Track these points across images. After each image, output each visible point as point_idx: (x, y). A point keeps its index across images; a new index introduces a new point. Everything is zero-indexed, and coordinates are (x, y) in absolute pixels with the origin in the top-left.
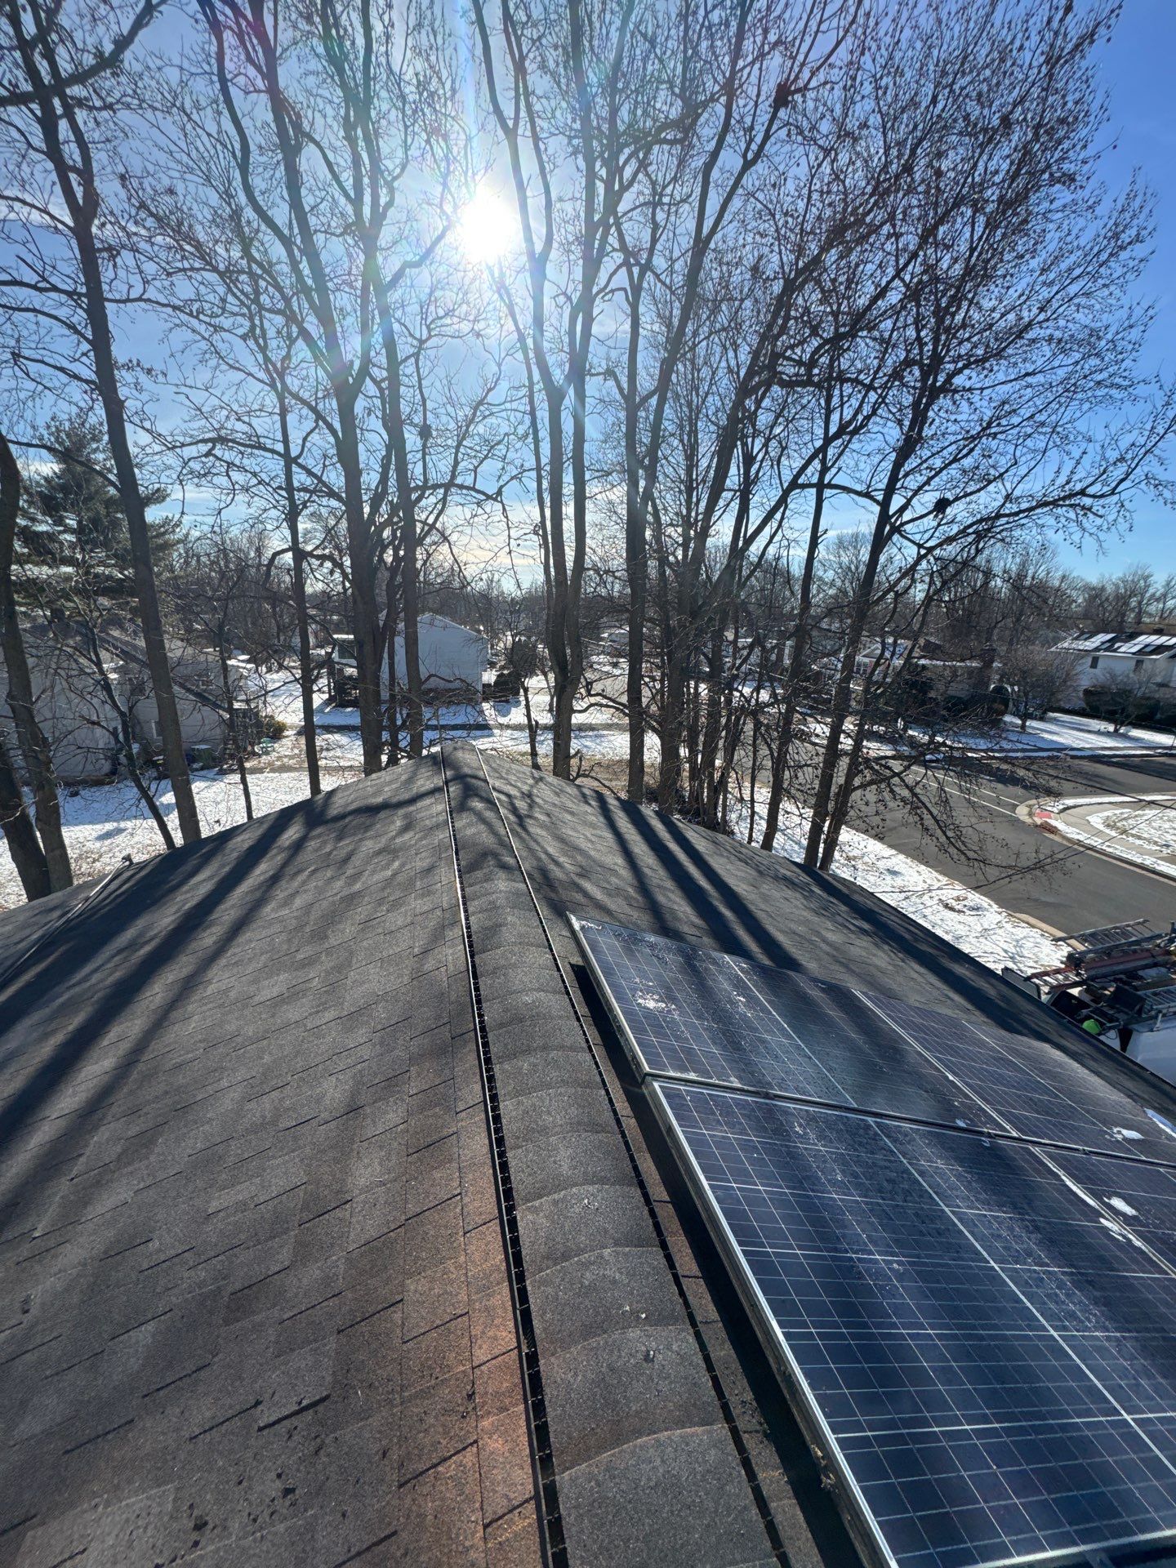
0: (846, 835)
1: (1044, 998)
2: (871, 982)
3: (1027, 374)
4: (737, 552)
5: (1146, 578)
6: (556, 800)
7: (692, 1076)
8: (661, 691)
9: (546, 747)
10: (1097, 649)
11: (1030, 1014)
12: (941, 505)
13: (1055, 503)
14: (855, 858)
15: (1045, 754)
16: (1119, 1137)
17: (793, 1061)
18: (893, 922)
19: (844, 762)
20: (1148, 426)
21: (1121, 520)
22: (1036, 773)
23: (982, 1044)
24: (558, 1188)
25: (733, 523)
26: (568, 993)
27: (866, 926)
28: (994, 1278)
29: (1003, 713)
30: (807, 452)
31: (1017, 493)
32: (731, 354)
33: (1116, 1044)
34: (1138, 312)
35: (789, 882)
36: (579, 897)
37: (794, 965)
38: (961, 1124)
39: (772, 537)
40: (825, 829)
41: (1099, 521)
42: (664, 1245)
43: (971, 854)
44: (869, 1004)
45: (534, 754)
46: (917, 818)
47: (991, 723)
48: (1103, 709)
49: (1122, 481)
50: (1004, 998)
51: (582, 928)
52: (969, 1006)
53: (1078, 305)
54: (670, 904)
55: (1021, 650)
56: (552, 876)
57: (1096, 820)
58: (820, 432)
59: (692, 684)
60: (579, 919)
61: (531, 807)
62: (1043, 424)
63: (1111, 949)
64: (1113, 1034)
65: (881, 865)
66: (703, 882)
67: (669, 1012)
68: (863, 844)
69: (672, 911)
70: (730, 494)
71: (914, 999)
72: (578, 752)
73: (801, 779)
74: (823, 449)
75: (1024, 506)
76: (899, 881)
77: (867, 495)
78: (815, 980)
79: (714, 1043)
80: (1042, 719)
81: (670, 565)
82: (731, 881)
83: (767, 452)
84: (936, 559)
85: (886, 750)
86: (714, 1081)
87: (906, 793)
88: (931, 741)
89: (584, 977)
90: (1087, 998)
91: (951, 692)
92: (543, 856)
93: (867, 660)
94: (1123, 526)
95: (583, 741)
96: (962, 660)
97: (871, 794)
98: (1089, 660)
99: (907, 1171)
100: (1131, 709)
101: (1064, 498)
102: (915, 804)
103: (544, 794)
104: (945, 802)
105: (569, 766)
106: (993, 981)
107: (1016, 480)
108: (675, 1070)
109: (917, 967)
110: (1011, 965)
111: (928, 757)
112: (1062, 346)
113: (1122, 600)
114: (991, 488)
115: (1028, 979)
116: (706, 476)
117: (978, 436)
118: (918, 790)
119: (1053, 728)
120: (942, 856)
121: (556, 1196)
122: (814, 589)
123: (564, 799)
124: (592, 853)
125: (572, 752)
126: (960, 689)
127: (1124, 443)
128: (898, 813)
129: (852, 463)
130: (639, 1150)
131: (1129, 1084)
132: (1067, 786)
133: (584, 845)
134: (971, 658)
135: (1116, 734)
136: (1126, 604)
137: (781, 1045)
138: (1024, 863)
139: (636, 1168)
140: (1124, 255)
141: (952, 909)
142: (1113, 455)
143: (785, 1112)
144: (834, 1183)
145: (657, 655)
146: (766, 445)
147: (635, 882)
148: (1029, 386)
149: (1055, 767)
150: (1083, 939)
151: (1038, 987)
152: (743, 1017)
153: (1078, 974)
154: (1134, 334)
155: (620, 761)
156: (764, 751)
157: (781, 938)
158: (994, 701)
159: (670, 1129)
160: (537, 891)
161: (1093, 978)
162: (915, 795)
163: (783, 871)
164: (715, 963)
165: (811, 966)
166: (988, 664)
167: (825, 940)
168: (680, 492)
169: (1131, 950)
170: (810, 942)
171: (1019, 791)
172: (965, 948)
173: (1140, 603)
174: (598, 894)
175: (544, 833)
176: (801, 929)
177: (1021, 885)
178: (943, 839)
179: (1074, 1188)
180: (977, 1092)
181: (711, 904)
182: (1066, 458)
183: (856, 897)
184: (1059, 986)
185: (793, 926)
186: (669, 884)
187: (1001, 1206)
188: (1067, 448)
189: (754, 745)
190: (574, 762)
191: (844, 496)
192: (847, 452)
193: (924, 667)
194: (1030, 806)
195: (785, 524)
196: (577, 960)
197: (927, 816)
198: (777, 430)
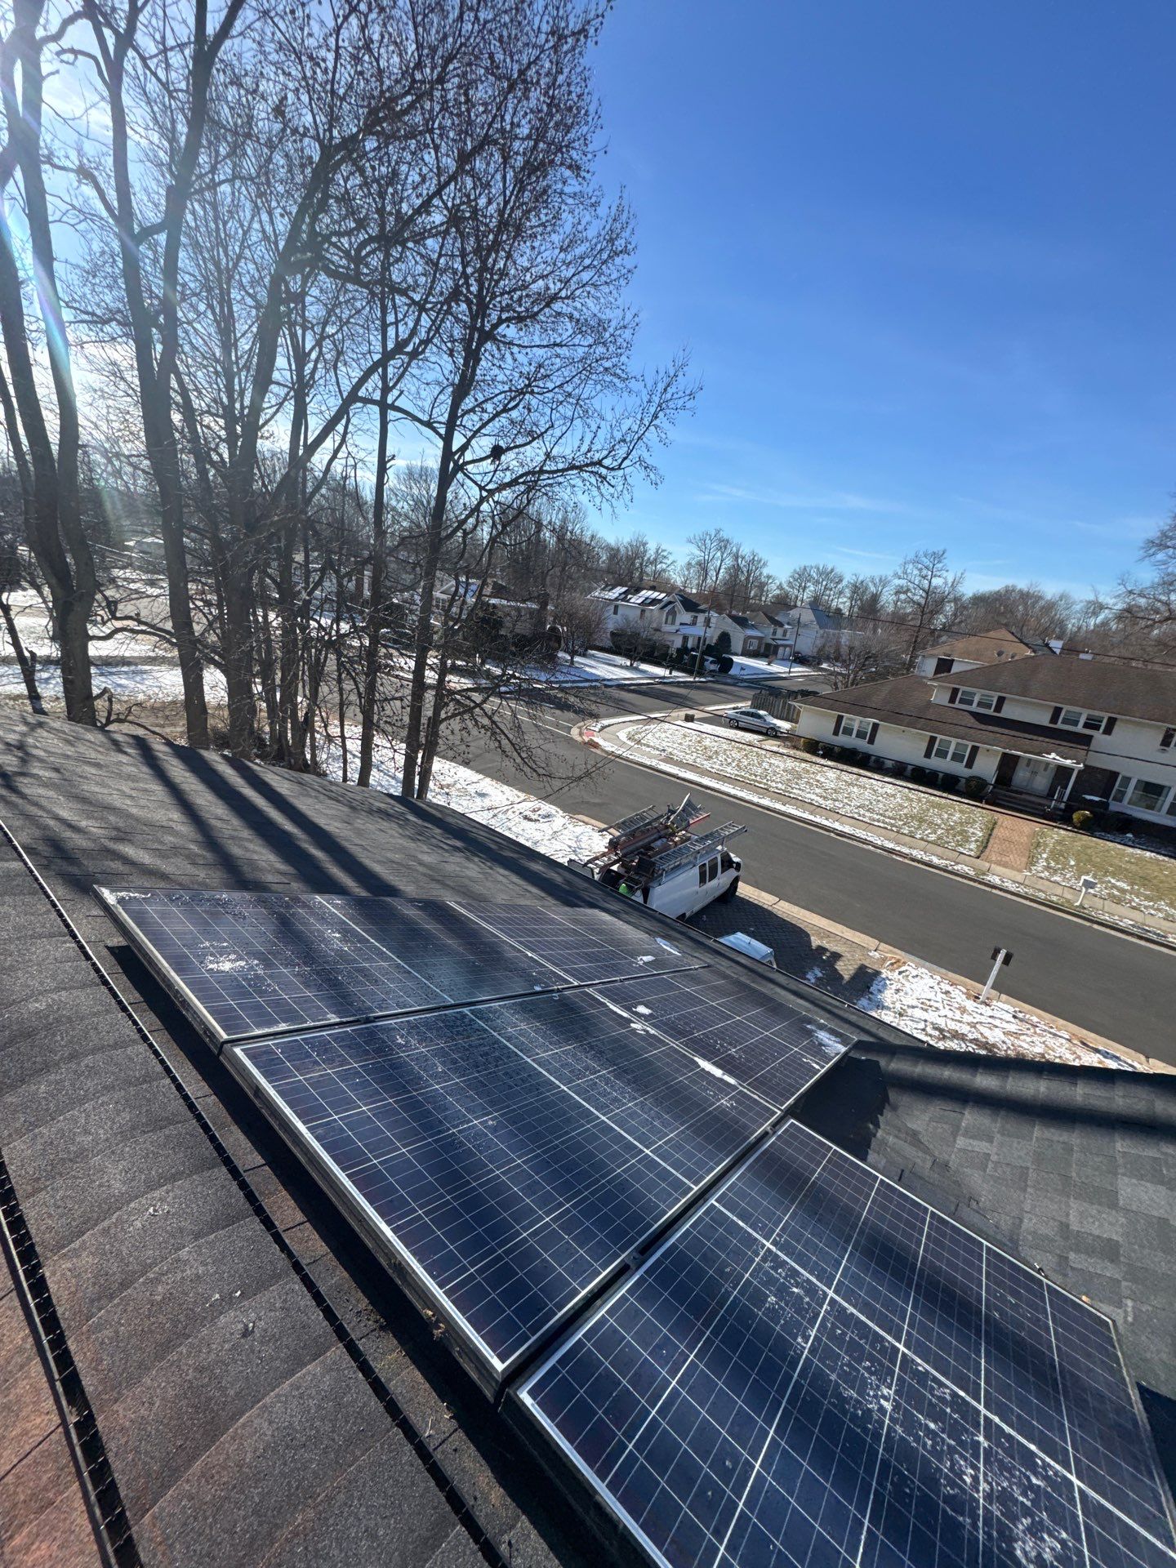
0: (437, 765)
1: (597, 877)
2: (464, 892)
3: (555, 345)
4: (298, 460)
5: (644, 544)
6: (69, 751)
7: (283, 1027)
8: (219, 617)
9: (52, 687)
10: (617, 599)
11: (585, 890)
12: (497, 452)
13: (580, 468)
14: (448, 786)
15: (587, 684)
16: (641, 963)
17: (392, 980)
18: (482, 836)
19: (429, 696)
20: (639, 417)
21: (625, 492)
22: (582, 699)
23: (553, 922)
24: (108, 1213)
25: (290, 427)
26: (105, 983)
27: (458, 844)
28: (565, 1097)
29: (557, 650)
30: (367, 364)
31: (554, 452)
32: (265, 217)
33: (640, 900)
34: (629, 316)
35: (384, 814)
36: (117, 866)
37: (393, 891)
38: (538, 989)
39: (336, 452)
40: (419, 761)
41: (612, 490)
42: (259, 1211)
43: (541, 771)
44: (463, 911)
45: (34, 696)
46: (497, 744)
47: (549, 660)
48: (624, 647)
49: (625, 459)
50: (568, 882)
51: (121, 901)
52: (543, 895)
53: (589, 293)
54: (248, 855)
55: (567, 595)
56: (70, 845)
57: (623, 735)
58: (377, 346)
59: (260, 612)
60: (112, 891)
61: (24, 761)
62: (570, 395)
63: (634, 831)
64: (639, 893)
65: (471, 789)
66: (289, 826)
67: (251, 968)
68: (453, 771)
69: (251, 862)
70: (282, 392)
71: (501, 898)
72: (105, 691)
73: (388, 712)
74: (383, 363)
75: (561, 466)
76: (487, 803)
77: (429, 424)
78: (412, 901)
79: (307, 986)
80: (584, 655)
81: (213, 464)
82: (322, 822)
83: (321, 353)
84: (497, 503)
85: (467, 683)
86: (310, 1024)
87: (486, 721)
88: (504, 674)
89: (130, 960)
90: (622, 871)
91: (517, 631)
92: (52, 823)
93: (445, 597)
94: (627, 496)
95: (116, 679)
96: (524, 601)
97: (455, 724)
98: (612, 608)
99: (497, 1042)
100: (640, 648)
101: (587, 465)
102: (494, 730)
103: (45, 743)
104: (518, 727)
105: (93, 711)
106: (561, 871)
107: (554, 440)
108: (259, 1026)
109: (502, 871)
110: (573, 857)
111: (503, 689)
112: (581, 327)
113: (631, 559)
114: (534, 444)
115: (586, 865)
116: (249, 360)
117: (521, 392)
118: (496, 718)
119: (592, 663)
120: (519, 775)
121: (106, 1223)
122: (388, 518)
123: (82, 749)
124: (134, 811)
125: (96, 691)
126: (524, 628)
127: (625, 428)
128: (480, 740)
129: (413, 389)
130: (222, 1126)
131: (646, 924)
132: (602, 709)
133: (117, 801)
134: (530, 599)
135: (631, 668)
136: (633, 564)
137: (380, 968)
138: (578, 773)
139: (219, 1149)
140: (618, 260)
141: (530, 820)
142: (618, 436)
143: (388, 1029)
144: (435, 1076)
145: (208, 574)
146: (319, 344)
147: (199, 837)
148: (558, 356)
149: (594, 694)
150: (618, 827)
151: (592, 870)
152: (340, 953)
153: (617, 854)
154: (627, 334)
155: (174, 702)
156: (348, 685)
157: (377, 868)
158: (550, 639)
159: (258, 1091)
160: (43, 868)
161: (625, 855)
162: (493, 722)
163: (377, 804)
164: (305, 905)
165: (409, 889)
166: (544, 605)
167: (421, 863)
168: (216, 373)
169: (645, 830)
170: (408, 867)
171: (571, 715)
172: (542, 850)
173: (641, 564)
174: (145, 858)
175: (51, 793)
176: (397, 857)
177: (577, 791)
178: (519, 760)
179: (615, 1009)
180: (548, 960)
181: (299, 848)
182: (587, 430)
183: (450, 820)
184: (606, 866)
185: (389, 855)
186: (246, 833)
187: (567, 1041)
188: (588, 421)
189: (339, 681)
190: (100, 704)
191: (408, 422)
192: (407, 376)
193: (494, 606)
194: (580, 728)
195: (349, 439)
196: (118, 941)
197: (505, 742)
198: (330, 330)
